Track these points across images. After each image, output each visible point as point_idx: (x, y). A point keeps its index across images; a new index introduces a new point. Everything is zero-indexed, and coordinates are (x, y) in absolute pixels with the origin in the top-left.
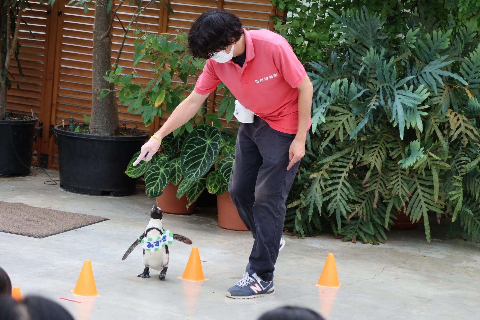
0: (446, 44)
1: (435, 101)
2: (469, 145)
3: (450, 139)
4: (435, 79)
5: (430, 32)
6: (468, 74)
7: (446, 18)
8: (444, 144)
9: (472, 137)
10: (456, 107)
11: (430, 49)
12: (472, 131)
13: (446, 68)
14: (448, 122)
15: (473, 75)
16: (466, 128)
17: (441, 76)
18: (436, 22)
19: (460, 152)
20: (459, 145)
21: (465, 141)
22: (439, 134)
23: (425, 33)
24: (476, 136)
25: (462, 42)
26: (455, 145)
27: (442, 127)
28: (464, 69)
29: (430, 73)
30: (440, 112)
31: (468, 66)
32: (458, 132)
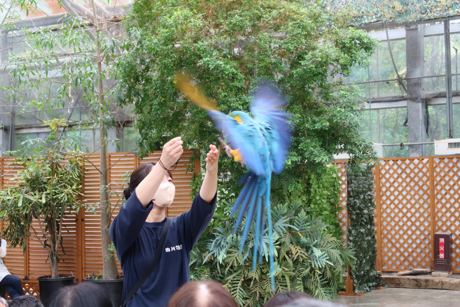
0: (285, 211)
1: (283, 240)
2: (303, 261)
3: (293, 259)
4: (281, 229)
5: (276, 206)
6: (299, 226)
7: (284, 200)
8: (290, 262)
9: (305, 257)
10: (294, 243)
11: (277, 214)
12: (304, 254)
13: (286, 223)
14: (291, 250)
15: (301, 226)
16: (301, 253)
17: (284, 227)
18: (279, 201)
19: (299, 266)
20: (298, 262)
21: (301, 260)
22: (287, 257)
23: (274, 206)
24: (306, 256)
25: (294, 209)
26: (296, 262)
27: (288, 253)
28: (296, 223)
29: (279, 226)
30: (286, 246)
31: (298, 221)
32: (297, 255)
